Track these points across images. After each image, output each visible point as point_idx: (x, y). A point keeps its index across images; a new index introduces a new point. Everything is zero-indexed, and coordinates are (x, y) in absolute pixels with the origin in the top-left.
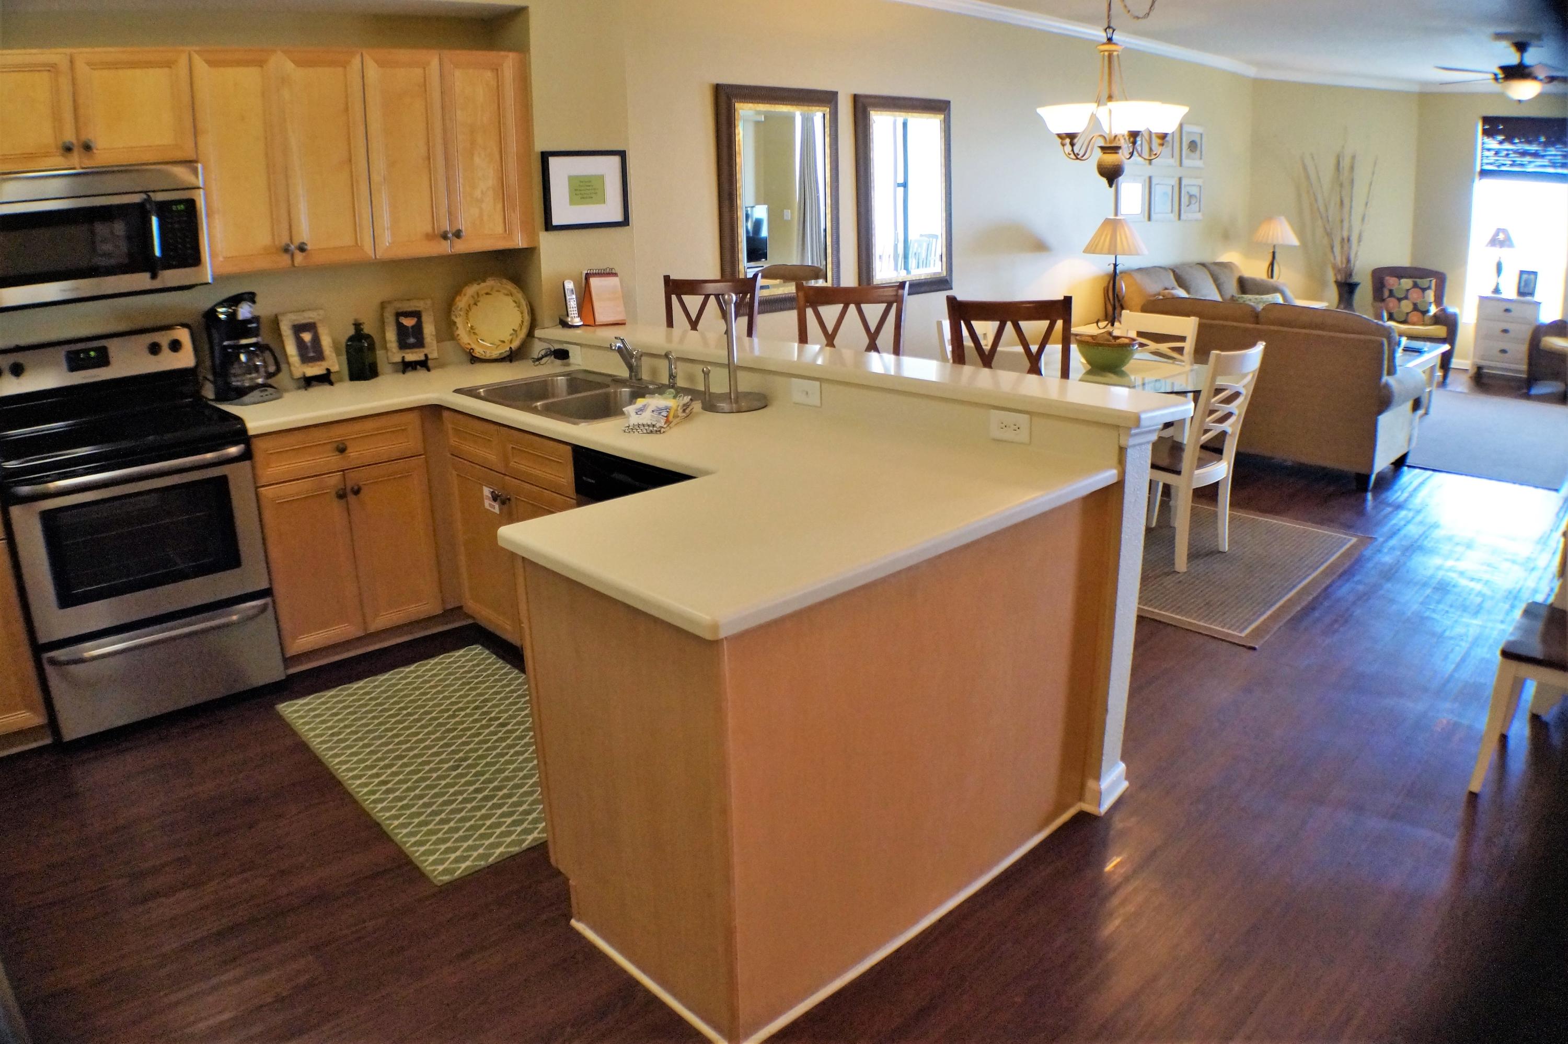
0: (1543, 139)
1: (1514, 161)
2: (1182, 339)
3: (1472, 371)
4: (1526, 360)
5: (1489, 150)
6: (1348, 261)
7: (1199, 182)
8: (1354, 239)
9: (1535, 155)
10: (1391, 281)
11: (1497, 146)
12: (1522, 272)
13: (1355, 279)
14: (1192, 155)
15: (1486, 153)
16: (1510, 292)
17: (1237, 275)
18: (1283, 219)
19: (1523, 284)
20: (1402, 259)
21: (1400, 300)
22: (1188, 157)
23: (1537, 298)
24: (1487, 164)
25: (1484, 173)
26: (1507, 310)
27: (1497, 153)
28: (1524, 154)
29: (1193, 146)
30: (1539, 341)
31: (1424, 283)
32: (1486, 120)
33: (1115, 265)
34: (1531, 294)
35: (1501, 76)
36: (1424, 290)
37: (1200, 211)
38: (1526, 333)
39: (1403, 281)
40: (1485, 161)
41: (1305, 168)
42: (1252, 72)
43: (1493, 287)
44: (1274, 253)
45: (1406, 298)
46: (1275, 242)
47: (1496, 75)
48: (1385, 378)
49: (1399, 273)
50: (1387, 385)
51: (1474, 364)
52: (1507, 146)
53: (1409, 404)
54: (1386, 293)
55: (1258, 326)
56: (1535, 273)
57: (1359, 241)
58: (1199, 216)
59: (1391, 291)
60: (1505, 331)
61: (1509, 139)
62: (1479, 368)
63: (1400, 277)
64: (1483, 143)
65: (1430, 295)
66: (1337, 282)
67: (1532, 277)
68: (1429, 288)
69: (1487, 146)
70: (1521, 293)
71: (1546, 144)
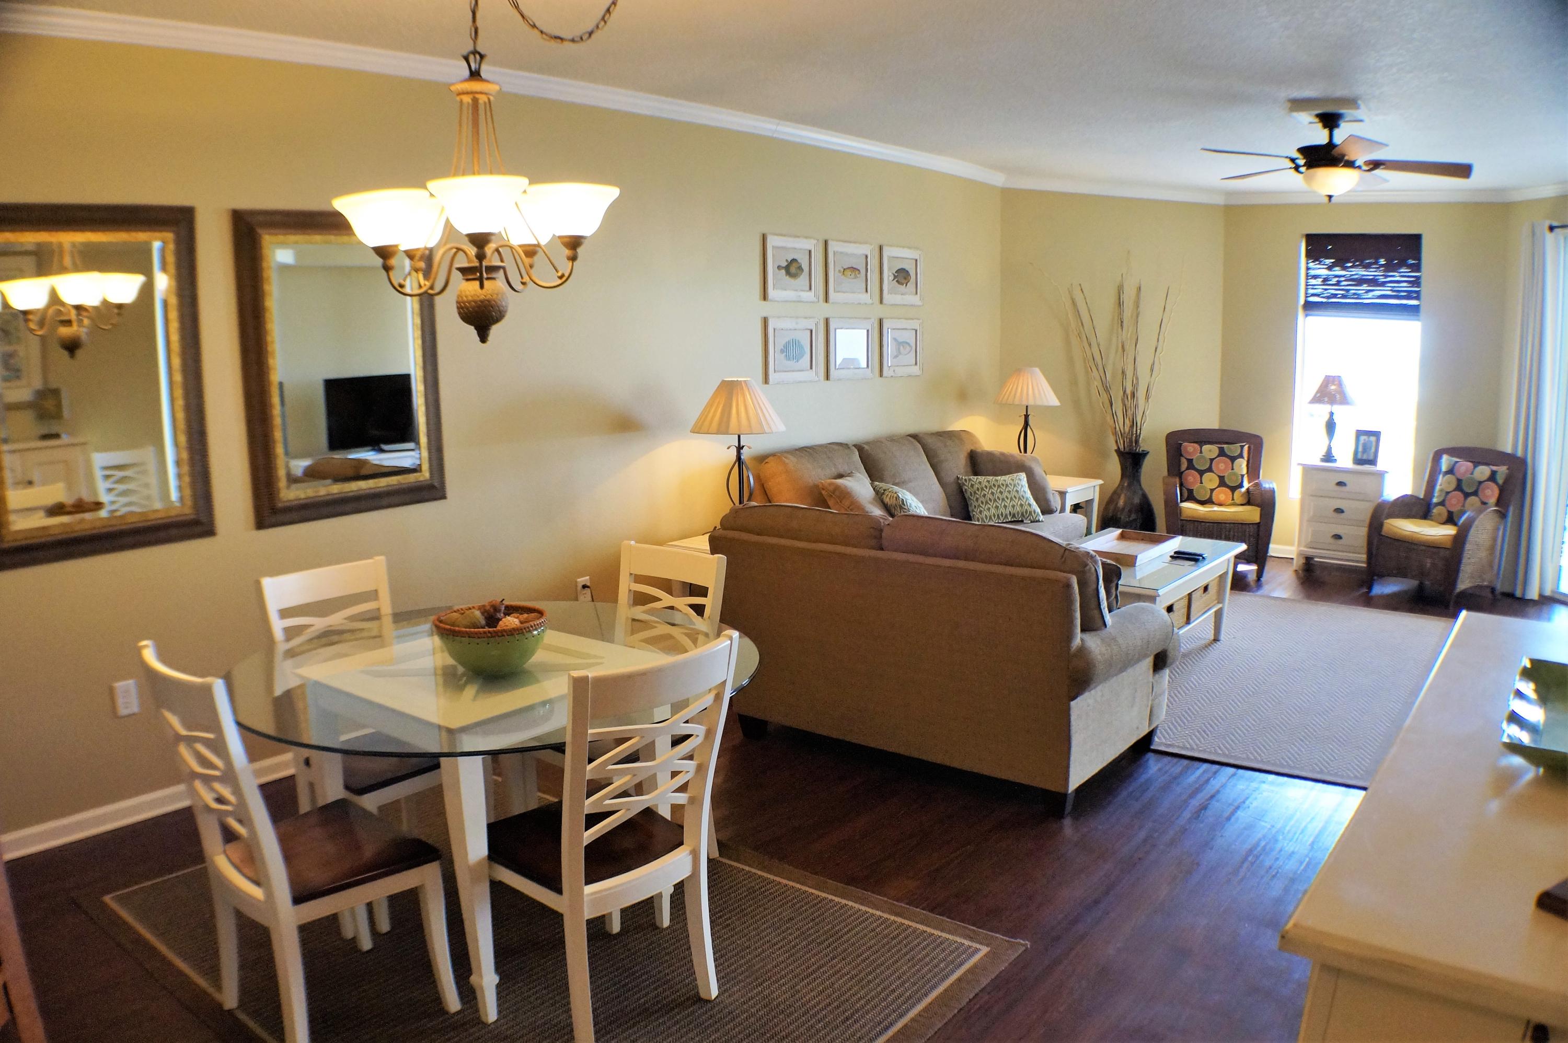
0: (1382, 262)
1: (1348, 291)
2: (702, 591)
3: (1298, 563)
4: (1365, 550)
5: (1315, 277)
6: (1133, 423)
7: (915, 324)
8: (1141, 394)
9: (1373, 282)
10: (1190, 448)
11: (1324, 272)
12: (1359, 433)
13: (1143, 446)
14: (902, 288)
15: (1313, 282)
16: (1344, 459)
17: (968, 447)
18: (1037, 370)
19: (1360, 449)
20: (1209, 420)
21: (1201, 473)
22: (890, 292)
23: (1381, 465)
24: (1313, 295)
25: (1309, 306)
26: (1340, 484)
27: (1326, 280)
28: (1360, 281)
29: (902, 276)
30: (1381, 525)
31: (1233, 449)
32: (1312, 239)
33: (740, 448)
34: (1373, 462)
35: (1301, 162)
36: (1233, 459)
37: (916, 364)
38: (1365, 511)
39: (1206, 448)
40: (1311, 291)
41: (1074, 303)
42: (998, 179)
43: (1323, 451)
44: (1027, 416)
45: (1210, 470)
46: (1031, 402)
47: (1293, 160)
48: (1078, 638)
49: (1201, 437)
50: (1082, 649)
51: (1300, 554)
52: (1338, 271)
53: (1149, 662)
54: (1184, 465)
55: (880, 554)
56: (1377, 434)
57: (1147, 398)
58: (916, 370)
59: (1190, 461)
60: (1339, 511)
61: (1340, 262)
62: (1308, 560)
63: (1201, 443)
64: (1308, 269)
65: (1242, 466)
66: (1118, 451)
67: (1373, 439)
68: (1241, 456)
69: (1312, 272)
70: (1358, 461)
71: (1389, 267)
